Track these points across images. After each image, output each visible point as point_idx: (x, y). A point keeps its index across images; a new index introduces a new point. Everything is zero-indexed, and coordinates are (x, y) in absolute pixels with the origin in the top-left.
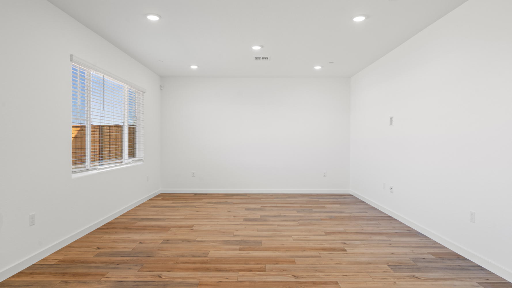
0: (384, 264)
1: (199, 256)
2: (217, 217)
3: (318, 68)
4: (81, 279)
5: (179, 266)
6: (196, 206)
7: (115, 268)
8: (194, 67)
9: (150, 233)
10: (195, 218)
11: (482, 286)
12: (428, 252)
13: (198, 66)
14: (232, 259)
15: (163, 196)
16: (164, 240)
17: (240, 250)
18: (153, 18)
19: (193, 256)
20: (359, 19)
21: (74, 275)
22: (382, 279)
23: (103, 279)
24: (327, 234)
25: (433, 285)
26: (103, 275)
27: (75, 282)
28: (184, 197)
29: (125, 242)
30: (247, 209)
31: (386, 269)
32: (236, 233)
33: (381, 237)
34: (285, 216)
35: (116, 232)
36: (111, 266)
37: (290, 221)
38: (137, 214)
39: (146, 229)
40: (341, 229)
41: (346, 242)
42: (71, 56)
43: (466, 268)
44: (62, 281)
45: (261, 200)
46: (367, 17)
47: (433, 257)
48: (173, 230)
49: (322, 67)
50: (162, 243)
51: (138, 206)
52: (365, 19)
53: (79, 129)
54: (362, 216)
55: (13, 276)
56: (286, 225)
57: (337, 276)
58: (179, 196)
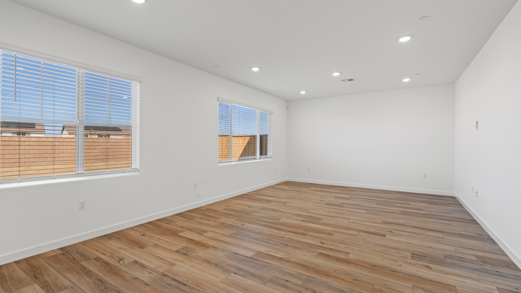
0: (409, 252)
1: (274, 220)
2: (309, 200)
3: (406, 80)
4: (209, 218)
5: (258, 222)
6: (301, 191)
7: (227, 217)
8: (303, 93)
9: (259, 203)
10: (293, 199)
11: (498, 291)
12: (474, 254)
13: (306, 92)
14: (292, 225)
15: (287, 183)
16: (262, 208)
17: (302, 221)
18: (255, 69)
19: (270, 219)
20: (405, 39)
21: (207, 216)
22: (391, 260)
23: (217, 220)
24: (384, 223)
25: (439, 276)
26: (218, 218)
27: (205, 219)
28: (299, 185)
29: (242, 205)
30: (336, 197)
31: (406, 256)
32: (311, 211)
33: (436, 234)
34: (362, 206)
35: (242, 200)
36: (226, 215)
37: (362, 209)
38: (262, 192)
39: (259, 200)
40: (402, 222)
41: (393, 231)
42: (218, 98)
43: (503, 275)
44: (201, 217)
45: (356, 192)
46: (413, 36)
47: (475, 259)
48: (273, 203)
49: (411, 79)
50: (260, 209)
51: (266, 187)
52: (411, 38)
53: (249, 137)
54: (440, 216)
55: (185, 211)
56: (354, 212)
57: (355, 250)
58: (297, 184)
